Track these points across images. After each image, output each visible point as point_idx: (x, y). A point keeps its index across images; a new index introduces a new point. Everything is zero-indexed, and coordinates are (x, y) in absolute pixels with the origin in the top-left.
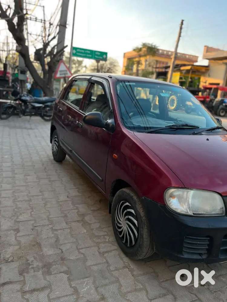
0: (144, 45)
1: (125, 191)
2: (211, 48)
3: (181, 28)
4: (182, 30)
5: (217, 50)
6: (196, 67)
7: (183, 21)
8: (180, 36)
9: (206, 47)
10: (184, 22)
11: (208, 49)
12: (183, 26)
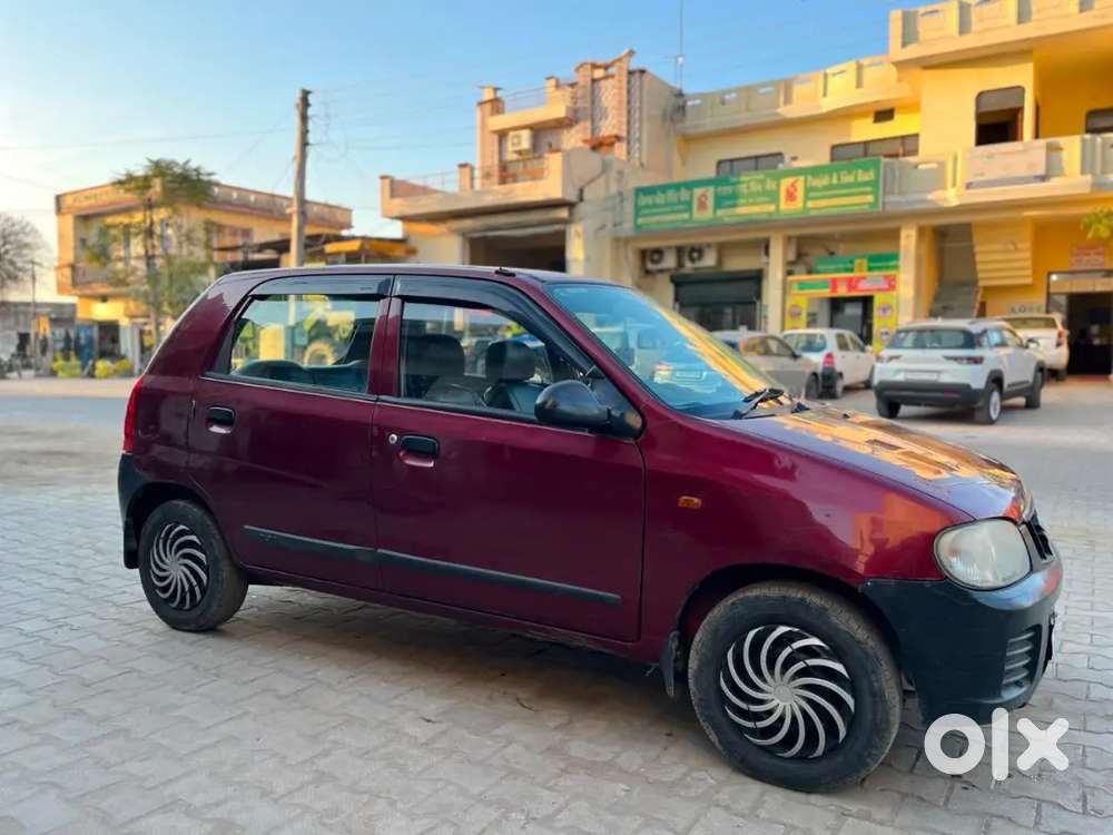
0: (160, 169)
1: (757, 598)
2: (403, 183)
3: (304, 118)
4: (310, 125)
5: (425, 191)
6: (374, 243)
7: (305, 94)
8: (304, 144)
9: (387, 181)
10: (311, 98)
11: (396, 188)
12: (310, 112)
